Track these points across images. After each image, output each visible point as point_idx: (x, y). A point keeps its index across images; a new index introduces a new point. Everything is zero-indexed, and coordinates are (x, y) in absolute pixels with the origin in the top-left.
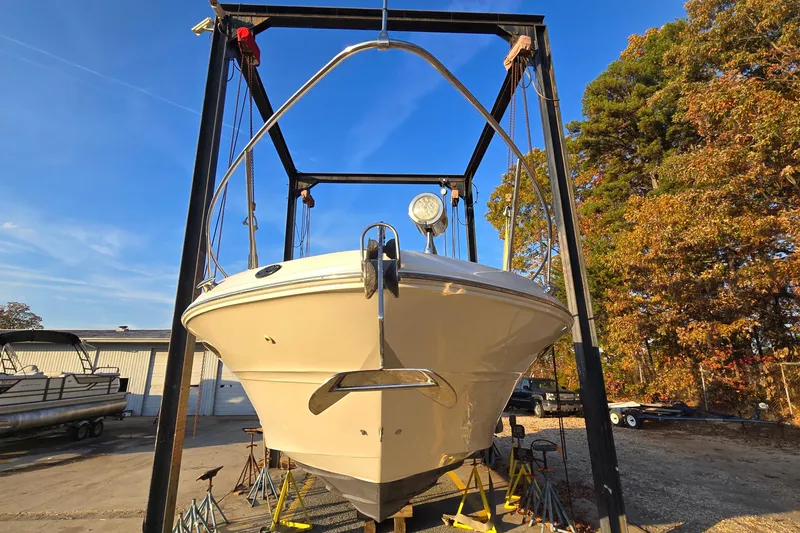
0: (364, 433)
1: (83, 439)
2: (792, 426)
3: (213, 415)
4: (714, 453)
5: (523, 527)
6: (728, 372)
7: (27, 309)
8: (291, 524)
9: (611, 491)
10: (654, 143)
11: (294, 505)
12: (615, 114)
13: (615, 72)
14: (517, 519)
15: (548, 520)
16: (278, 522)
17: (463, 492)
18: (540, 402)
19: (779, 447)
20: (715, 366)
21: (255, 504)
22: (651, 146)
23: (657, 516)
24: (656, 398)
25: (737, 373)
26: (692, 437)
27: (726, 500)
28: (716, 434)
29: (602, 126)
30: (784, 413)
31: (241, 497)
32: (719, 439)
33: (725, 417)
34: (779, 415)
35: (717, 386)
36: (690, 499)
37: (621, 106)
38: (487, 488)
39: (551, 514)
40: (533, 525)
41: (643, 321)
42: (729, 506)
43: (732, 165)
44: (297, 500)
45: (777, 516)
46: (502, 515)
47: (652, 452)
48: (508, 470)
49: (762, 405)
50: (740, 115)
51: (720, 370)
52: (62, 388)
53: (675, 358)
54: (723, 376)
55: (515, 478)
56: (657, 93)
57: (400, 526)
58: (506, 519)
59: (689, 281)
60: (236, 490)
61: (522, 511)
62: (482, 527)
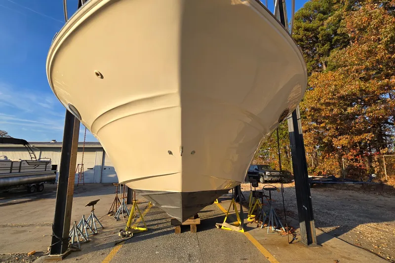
0: (170, 153)
1: (33, 193)
2: (387, 185)
3: (101, 183)
4: (349, 197)
5: (258, 229)
6: (357, 160)
7: (6, 134)
8: (137, 228)
9: (306, 209)
10: (326, 45)
11: (138, 220)
12: (307, 30)
13: (307, 7)
14: (255, 225)
15: (271, 225)
16: (130, 227)
17: (226, 214)
18: (263, 176)
19: (380, 194)
20: (351, 157)
21: (118, 219)
22: (324, 47)
23: (325, 224)
24: (320, 174)
25: (361, 161)
26: (338, 191)
27: (360, 216)
28: (349, 190)
29: (300, 37)
30: (383, 179)
31: (112, 217)
32: (351, 192)
33: (354, 181)
34: (380, 180)
35: (351, 167)
36: (341, 216)
37: (311, 25)
38: (239, 212)
39: (272, 223)
40: (263, 228)
41: (316, 135)
42: (362, 219)
43: (369, 51)
44: (140, 218)
45: (386, 223)
46: (246, 224)
47: (319, 197)
48: (248, 204)
49: (373, 175)
50: (375, 25)
51: (352, 160)
52: (20, 167)
53: (331, 154)
54: (353, 162)
55: (252, 208)
56: (330, 18)
57: (193, 228)
58: (248, 225)
59: (341, 114)
60: (109, 213)
61: (257, 221)
62: (236, 229)
